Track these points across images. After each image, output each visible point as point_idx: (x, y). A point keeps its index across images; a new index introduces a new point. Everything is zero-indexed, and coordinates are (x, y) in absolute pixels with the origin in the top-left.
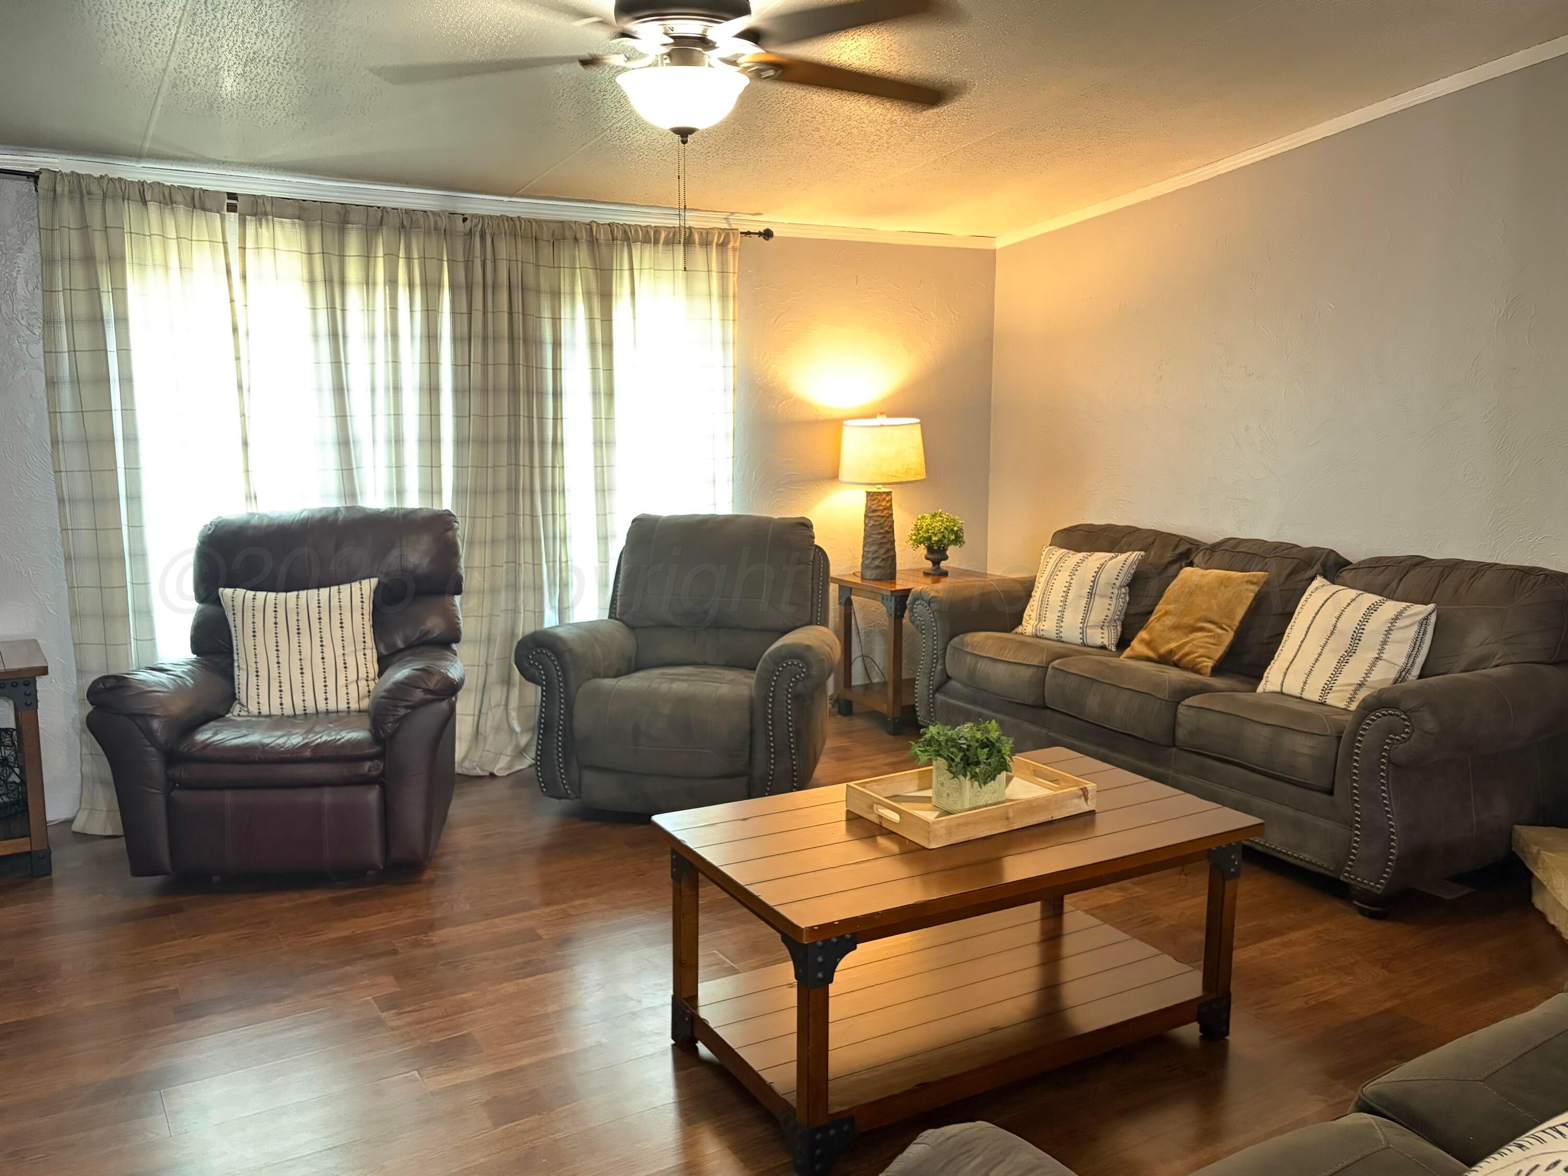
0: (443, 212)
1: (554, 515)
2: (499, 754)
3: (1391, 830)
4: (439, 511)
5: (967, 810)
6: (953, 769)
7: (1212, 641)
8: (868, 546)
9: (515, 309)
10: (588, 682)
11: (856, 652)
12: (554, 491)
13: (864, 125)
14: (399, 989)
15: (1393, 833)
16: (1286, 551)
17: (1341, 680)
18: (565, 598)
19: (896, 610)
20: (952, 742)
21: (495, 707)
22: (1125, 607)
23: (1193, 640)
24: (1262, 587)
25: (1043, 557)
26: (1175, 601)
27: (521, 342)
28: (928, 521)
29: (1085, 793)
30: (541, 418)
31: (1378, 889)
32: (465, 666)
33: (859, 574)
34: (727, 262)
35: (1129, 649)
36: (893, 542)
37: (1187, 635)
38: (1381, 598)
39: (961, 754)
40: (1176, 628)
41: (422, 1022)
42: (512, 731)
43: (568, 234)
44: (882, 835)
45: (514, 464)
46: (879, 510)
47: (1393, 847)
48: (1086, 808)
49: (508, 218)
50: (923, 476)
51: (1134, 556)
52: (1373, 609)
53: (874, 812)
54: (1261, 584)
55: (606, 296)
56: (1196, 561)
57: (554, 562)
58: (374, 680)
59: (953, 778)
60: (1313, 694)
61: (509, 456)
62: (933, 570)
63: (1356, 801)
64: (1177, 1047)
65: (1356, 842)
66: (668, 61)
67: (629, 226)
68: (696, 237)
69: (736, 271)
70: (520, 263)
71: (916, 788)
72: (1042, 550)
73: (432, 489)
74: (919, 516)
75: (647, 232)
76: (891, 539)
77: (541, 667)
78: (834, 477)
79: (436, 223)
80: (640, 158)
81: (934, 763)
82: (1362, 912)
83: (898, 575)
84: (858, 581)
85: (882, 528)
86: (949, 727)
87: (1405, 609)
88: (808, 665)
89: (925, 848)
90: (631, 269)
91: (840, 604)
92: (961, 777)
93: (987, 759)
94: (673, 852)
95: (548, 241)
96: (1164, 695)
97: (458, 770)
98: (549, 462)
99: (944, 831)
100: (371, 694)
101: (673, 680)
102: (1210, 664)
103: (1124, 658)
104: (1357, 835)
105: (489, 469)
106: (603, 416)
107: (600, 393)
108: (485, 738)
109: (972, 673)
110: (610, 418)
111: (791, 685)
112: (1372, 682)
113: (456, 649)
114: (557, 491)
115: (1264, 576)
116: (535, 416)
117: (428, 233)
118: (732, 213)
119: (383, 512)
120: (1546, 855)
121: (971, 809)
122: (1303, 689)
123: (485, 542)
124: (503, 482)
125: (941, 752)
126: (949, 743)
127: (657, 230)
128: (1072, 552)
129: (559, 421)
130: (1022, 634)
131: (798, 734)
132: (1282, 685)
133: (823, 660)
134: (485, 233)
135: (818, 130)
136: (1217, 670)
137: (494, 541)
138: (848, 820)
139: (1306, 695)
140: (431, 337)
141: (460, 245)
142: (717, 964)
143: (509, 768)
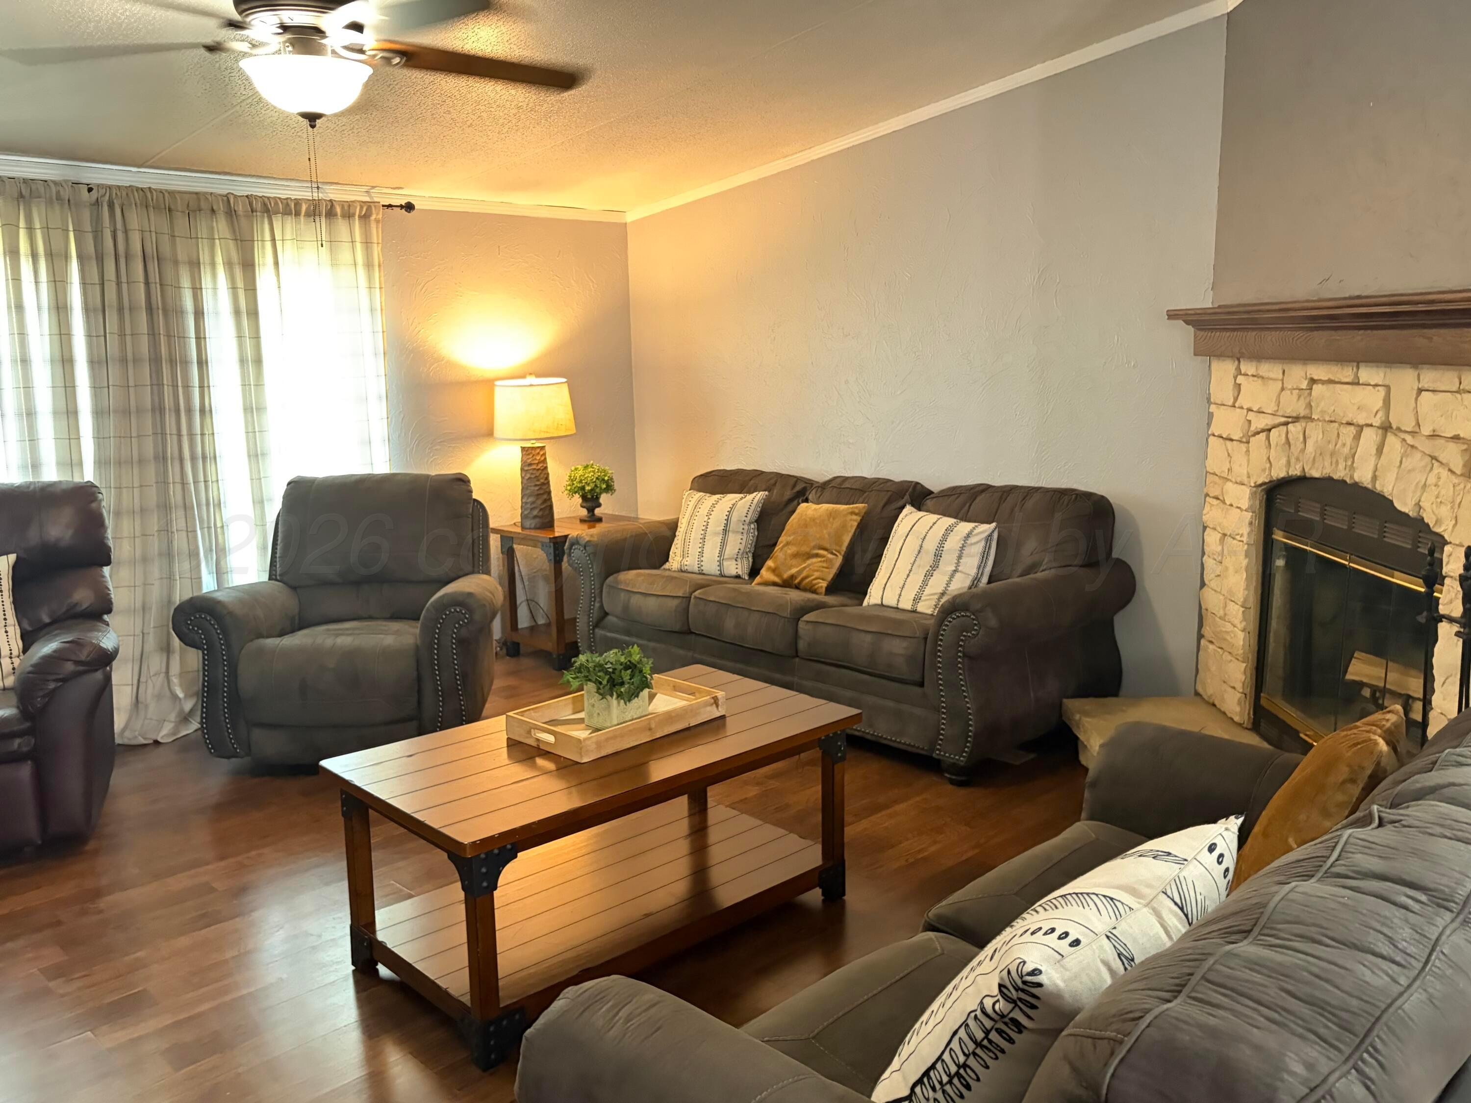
0: (66, 181)
1: (206, 481)
2: (162, 721)
3: (969, 711)
4: (81, 483)
5: (616, 725)
6: (601, 691)
7: (825, 565)
8: (526, 498)
9: (151, 280)
10: (250, 644)
11: (521, 597)
12: (204, 458)
13: (492, 110)
14: (66, 958)
15: (970, 714)
16: (882, 486)
17: (928, 590)
18: (222, 563)
19: (555, 556)
20: (600, 667)
21: (155, 675)
22: (755, 540)
23: (809, 565)
24: (863, 517)
25: (684, 501)
26: (794, 533)
27: (160, 312)
28: (581, 472)
29: (716, 701)
30: (187, 387)
31: (962, 761)
32: (118, 636)
33: (520, 525)
34: (371, 233)
35: (758, 577)
36: (549, 493)
37: (804, 561)
38: (955, 520)
39: (607, 677)
40: (795, 556)
41: (92, 986)
42: (175, 697)
43: (203, 205)
44: (539, 756)
45: (161, 434)
46: (534, 464)
47: (971, 725)
48: (717, 714)
49: (137, 189)
50: (573, 431)
51: (759, 496)
52: (949, 530)
53: (531, 736)
54: (862, 514)
55: (249, 266)
56: (810, 497)
57: (209, 528)
58: (18, 657)
59: (602, 699)
60: (906, 604)
61: (154, 426)
62: (589, 517)
63: (941, 690)
64: (803, 910)
65: (943, 724)
66: (290, 49)
67: (268, 198)
68: (338, 210)
69: (380, 242)
70: (154, 234)
71: (571, 712)
72: (683, 495)
73: (73, 462)
74: (573, 468)
75: (288, 205)
76: (547, 490)
77: (200, 631)
78: (489, 433)
79: (58, 193)
80: (275, 134)
81: (585, 687)
82: (952, 782)
83: (556, 523)
84: (519, 530)
85: (538, 480)
86: (597, 655)
87: (974, 528)
88: (470, 611)
89: (578, 763)
90: (273, 240)
91: (502, 553)
92: (609, 697)
93: (630, 679)
94: (342, 792)
95: (183, 212)
96: (787, 614)
97: (118, 740)
98: (198, 429)
99: (594, 746)
100: (16, 671)
101: (337, 635)
102: (824, 584)
103: (755, 586)
104: (943, 718)
105: (133, 439)
106: (252, 383)
107: (248, 361)
108: (146, 707)
109: (626, 608)
110: (259, 384)
111: (455, 631)
112: (952, 590)
113: (108, 620)
114: (208, 458)
115: (864, 507)
116: (180, 384)
117: (50, 202)
118: (373, 187)
119: (18, 487)
120: (1087, 721)
121: (618, 724)
122: (898, 601)
123: (134, 512)
124: (149, 449)
125: (590, 677)
126: (597, 669)
127: (298, 203)
128: (708, 495)
129: (206, 389)
130: (669, 570)
131: (464, 676)
132: (882, 599)
133: (484, 605)
134: (113, 203)
135: (449, 112)
136: (830, 590)
137: (143, 510)
138: (508, 746)
139: (901, 606)
140: (60, 308)
141: (86, 214)
142: (394, 893)
143: (174, 734)
